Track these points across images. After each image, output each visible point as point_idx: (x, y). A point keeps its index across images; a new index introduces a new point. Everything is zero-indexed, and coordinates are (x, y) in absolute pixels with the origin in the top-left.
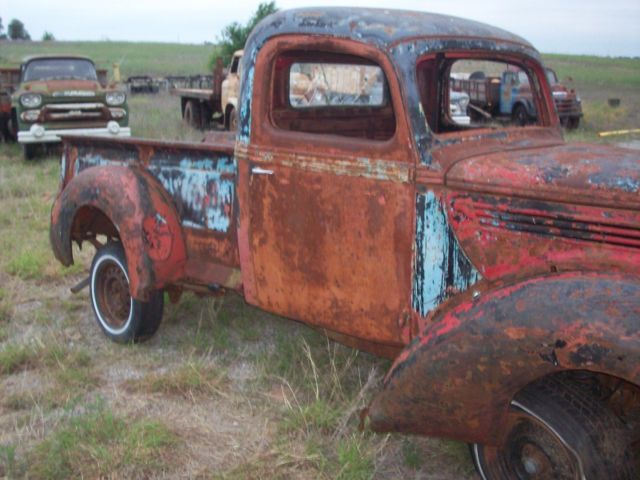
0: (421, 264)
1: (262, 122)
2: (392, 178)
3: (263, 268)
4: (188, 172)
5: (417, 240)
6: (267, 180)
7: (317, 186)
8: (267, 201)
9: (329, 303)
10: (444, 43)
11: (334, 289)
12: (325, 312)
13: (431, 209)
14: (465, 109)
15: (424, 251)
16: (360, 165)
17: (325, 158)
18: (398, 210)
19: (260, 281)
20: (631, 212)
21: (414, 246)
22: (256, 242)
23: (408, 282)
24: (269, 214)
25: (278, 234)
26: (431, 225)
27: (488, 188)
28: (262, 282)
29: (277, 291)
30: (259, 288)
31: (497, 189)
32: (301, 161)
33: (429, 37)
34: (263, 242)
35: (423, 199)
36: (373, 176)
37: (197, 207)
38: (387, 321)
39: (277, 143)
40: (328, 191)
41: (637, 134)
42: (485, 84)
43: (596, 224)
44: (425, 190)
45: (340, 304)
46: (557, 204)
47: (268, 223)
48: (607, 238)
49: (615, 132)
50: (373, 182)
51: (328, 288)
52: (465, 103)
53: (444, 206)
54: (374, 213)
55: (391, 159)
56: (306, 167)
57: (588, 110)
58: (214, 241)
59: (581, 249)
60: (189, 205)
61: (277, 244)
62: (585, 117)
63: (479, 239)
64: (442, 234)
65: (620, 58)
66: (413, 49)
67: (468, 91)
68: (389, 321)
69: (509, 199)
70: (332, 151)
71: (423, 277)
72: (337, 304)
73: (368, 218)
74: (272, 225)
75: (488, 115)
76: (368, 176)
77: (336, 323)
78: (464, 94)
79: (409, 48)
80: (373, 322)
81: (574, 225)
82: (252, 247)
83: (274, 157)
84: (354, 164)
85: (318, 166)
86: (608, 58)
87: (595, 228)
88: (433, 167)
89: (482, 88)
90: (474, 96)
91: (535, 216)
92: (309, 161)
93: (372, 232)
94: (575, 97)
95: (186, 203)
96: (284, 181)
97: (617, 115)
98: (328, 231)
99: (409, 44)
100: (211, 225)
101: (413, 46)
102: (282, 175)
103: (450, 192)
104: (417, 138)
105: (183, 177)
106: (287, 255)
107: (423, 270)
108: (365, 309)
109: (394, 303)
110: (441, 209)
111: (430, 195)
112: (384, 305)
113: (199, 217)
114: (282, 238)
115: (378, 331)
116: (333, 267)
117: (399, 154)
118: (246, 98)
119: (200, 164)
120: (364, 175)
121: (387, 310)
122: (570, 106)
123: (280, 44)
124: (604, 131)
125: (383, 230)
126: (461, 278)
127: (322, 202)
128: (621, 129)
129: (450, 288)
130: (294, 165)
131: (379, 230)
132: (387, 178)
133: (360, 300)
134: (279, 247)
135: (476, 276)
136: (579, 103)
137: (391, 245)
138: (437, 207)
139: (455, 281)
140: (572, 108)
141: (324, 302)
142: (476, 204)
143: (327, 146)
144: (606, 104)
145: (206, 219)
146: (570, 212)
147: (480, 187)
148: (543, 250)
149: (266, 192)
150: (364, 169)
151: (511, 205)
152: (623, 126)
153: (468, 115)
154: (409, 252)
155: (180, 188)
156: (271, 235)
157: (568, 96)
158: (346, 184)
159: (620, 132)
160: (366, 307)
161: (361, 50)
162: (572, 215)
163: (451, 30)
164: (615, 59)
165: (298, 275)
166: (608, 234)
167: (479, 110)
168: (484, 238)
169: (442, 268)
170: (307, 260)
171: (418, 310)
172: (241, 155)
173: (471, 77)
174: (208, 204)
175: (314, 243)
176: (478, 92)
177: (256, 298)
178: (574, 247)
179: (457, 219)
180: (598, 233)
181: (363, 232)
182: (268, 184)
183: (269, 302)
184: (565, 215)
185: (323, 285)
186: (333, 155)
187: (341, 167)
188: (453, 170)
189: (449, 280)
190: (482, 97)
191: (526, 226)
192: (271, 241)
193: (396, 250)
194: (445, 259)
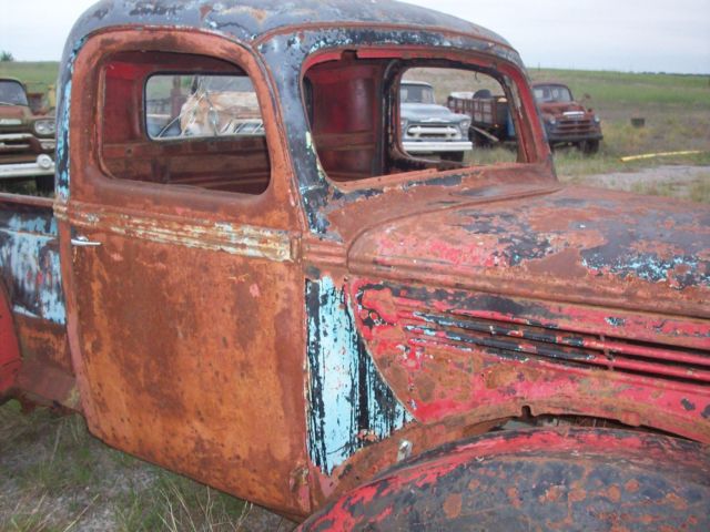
0: (317, 392)
1: (84, 164)
2: (267, 255)
3: (100, 385)
4: (17, 236)
5: (310, 354)
6: (94, 255)
7: (161, 266)
8: (96, 286)
9: (192, 445)
10: (352, 36)
11: (197, 424)
12: (188, 456)
13: (329, 305)
14: (466, 132)
15: (321, 374)
16: (220, 234)
17: (170, 221)
18: (280, 305)
19: (99, 403)
20: (655, 317)
21: (306, 364)
22: (88, 346)
23: (301, 420)
24: (101, 307)
25: (114, 338)
26: (329, 331)
27: (415, 275)
28: (102, 405)
29: (122, 420)
30: (100, 415)
31: (428, 276)
32: (136, 225)
33: (326, 26)
34: (97, 347)
35: (316, 288)
36: (239, 251)
37: (30, 287)
38: (275, 476)
39: (104, 199)
40: (178, 273)
41: (664, 158)
42: (491, 103)
43: (597, 337)
44: (317, 273)
45: (207, 447)
46: (529, 301)
47: (101, 320)
48: (615, 362)
49: (639, 157)
50: (240, 261)
51: (188, 422)
52: (466, 125)
53: (349, 302)
54: (245, 311)
55: (264, 226)
56: (144, 235)
57: (608, 132)
58: (52, 337)
59: (573, 380)
60: (20, 283)
61: (115, 351)
62: (605, 140)
63: (405, 356)
64: (347, 346)
65: (645, 73)
66: (296, 46)
67: (472, 112)
68: (278, 476)
69: (450, 291)
70: (179, 210)
71: (322, 415)
72: (202, 446)
73: (235, 317)
74: (105, 323)
75: (495, 139)
76: (231, 250)
77: (204, 473)
78: (466, 116)
79: (290, 43)
80: (257, 478)
81: (558, 339)
82: (84, 353)
83: (101, 220)
84: (210, 232)
85: (160, 235)
86: (631, 74)
87: (595, 344)
88: (329, 238)
89: (487, 108)
90: (478, 118)
91: (493, 320)
92: (147, 227)
93: (244, 338)
94: (593, 116)
95: (17, 280)
96: (117, 257)
97: (641, 136)
98: (181, 335)
99: (290, 36)
100: (47, 315)
101: (297, 39)
102: (113, 248)
103: (355, 279)
104: (302, 189)
105: (12, 244)
106: (128, 368)
107: (322, 404)
108: (243, 457)
109: (283, 451)
110: (344, 306)
111: (326, 283)
112: (268, 452)
113: (32, 302)
114: (120, 344)
115: (263, 489)
116: (191, 391)
117: (276, 215)
118: (63, 128)
119: (30, 224)
120: (225, 248)
121: (273, 458)
122: (588, 127)
123: (105, 43)
124: (627, 155)
125: (259, 338)
126: (380, 416)
127: (170, 291)
128: (646, 153)
129: (365, 432)
130: (128, 231)
131: (252, 338)
132: (258, 253)
133: (235, 443)
134: (118, 357)
135: (404, 415)
136: (598, 123)
137: (272, 362)
138: (338, 303)
139: (371, 422)
140: (591, 129)
141: (185, 442)
142: (396, 300)
143: (172, 202)
144: (629, 124)
145: (40, 305)
146: (553, 316)
147: (402, 273)
148: (509, 379)
149: (95, 273)
150: (224, 240)
151: (453, 302)
152: (648, 149)
153: (470, 140)
154: (300, 373)
155: (9, 258)
156: (106, 336)
157: (585, 115)
158: (202, 263)
159: (645, 156)
160: (243, 453)
161: (215, 47)
162: (554, 322)
163: (366, 15)
164: (639, 75)
165: (146, 398)
166: (617, 354)
167: (484, 133)
168: (412, 356)
169: (351, 399)
170: (156, 378)
171: (318, 463)
172: (60, 216)
173: (475, 96)
174: (41, 282)
175: (164, 354)
176: (483, 113)
177: (97, 427)
178: (560, 375)
179: (368, 323)
180: (601, 352)
181: (229, 339)
182: (97, 261)
183: (114, 436)
184: (543, 321)
185: (181, 417)
186: (180, 218)
187: (193, 236)
188: (360, 243)
189: (363, 419)
190: (488, 119)
191: (480, 338)
192: (107, 348)
193: (280, 369)
194: (353, 386)
